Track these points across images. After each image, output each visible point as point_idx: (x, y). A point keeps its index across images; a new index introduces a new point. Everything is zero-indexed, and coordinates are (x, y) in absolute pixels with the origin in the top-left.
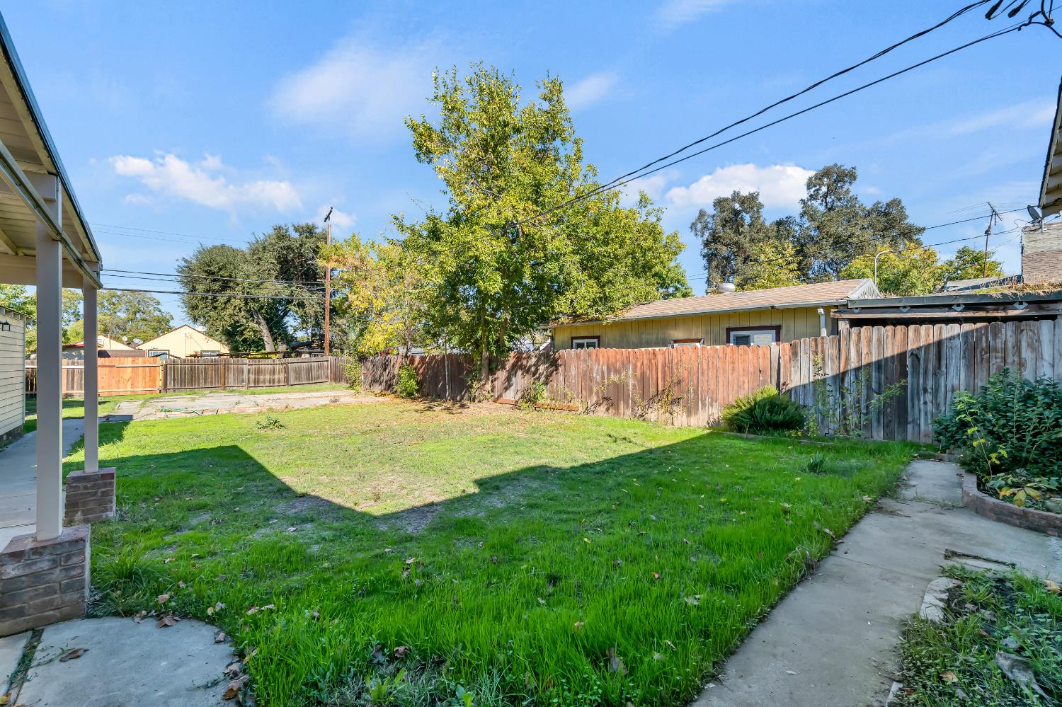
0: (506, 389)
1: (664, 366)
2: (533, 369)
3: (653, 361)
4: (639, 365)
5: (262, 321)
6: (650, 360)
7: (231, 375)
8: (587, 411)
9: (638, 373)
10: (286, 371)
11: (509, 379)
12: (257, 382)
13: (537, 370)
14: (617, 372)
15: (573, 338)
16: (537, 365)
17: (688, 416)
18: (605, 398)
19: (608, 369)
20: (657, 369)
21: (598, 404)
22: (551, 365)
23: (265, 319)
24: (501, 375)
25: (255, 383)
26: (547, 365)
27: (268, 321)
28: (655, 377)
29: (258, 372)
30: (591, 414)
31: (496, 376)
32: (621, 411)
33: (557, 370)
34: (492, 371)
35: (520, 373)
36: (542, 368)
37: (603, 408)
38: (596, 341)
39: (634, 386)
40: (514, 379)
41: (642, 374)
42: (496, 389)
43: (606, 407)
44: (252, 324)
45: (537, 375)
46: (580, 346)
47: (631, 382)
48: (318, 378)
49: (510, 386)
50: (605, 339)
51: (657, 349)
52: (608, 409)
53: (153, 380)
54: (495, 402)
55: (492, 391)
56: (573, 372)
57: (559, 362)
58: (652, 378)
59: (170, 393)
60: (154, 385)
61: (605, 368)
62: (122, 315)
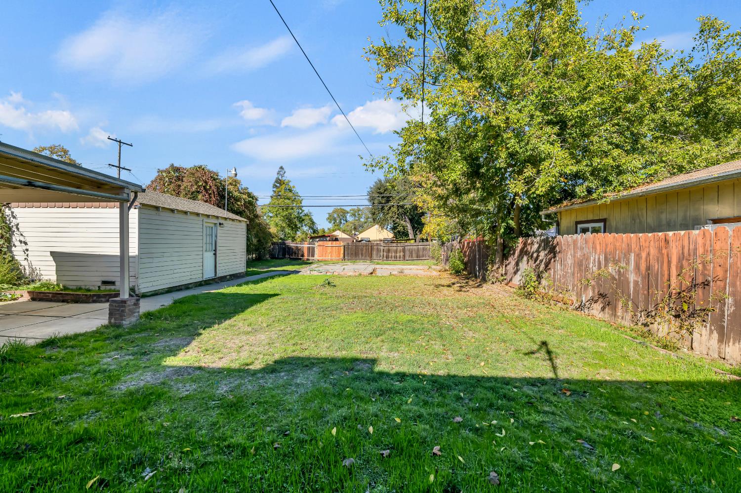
0: (515, 273)
1: (680, 260)
2: (535, 255)
3: (664, 251)
4: (644, 255)
5: (407, 220)
6: (660, 250)
7: (375, 252)
8: (580, 308)
9: (643, 267)
10: (404, 251)
11: (517, 264)
12: (387, 257)
13: (538, 256)
14: (616, 262)
15: (577, 223)
16: (538, 251)
17: (721, 341)
18: (602, 295)
19: (606, 259)
20: (669, 263)
21: (593, 300)
22: (550, 252)
23: (410, 219)
24: (512, 260)
25: (386, 258)
26: (546, 252)
27: (411, 220)
28: (666, 273)
29: (389, 251)
30: (586, 310)
31: (509, 261)
32: (620, 313)
33: (555, 257)
34: (505, 257)
35: (525, 258)
36: (542, 254)
37: (598, 306)
38: (601, 225)
39: (636, 283)
40: (520, 264)
41: (648, 268)
42: (509, 274)
43: (601, 305)
44: (402, 222)
45: (538, 262)
46: (584, 231)
47: (632, 277)
48: (423, 256)
49: (518, 270)
50: (613, 223)
51: (671, 233)
52: (603, 309)
53: (339, 254)
54: (507, 284)
55: (506, 274)
56: (570, 261)
57: (557, 249)
58: (663, 275)
59: (346, 260)
60: (340, 256)
61: (602, 258)
62: (362, 220)
